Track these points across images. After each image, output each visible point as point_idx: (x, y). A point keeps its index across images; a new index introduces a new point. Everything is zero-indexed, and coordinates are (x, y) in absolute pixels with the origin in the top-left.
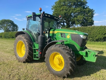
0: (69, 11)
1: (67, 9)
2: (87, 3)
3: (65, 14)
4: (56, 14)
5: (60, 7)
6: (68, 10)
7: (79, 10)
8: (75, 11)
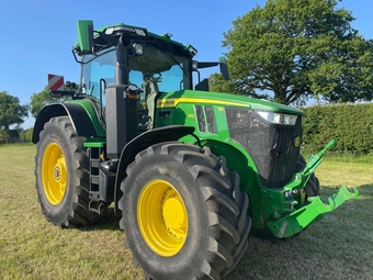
0: (288, 48)
1: (282, 44)
2: (351, 19)
3: (274, 58)
4: (239, 60)
5: (253, 36)
6: (285, 46)
7: (323, 45)
8: (311, 48)
